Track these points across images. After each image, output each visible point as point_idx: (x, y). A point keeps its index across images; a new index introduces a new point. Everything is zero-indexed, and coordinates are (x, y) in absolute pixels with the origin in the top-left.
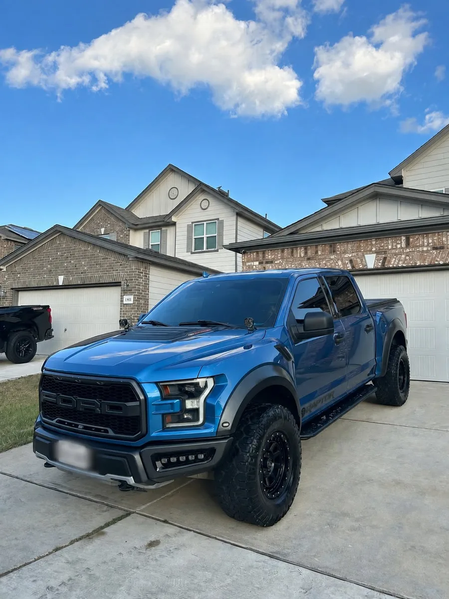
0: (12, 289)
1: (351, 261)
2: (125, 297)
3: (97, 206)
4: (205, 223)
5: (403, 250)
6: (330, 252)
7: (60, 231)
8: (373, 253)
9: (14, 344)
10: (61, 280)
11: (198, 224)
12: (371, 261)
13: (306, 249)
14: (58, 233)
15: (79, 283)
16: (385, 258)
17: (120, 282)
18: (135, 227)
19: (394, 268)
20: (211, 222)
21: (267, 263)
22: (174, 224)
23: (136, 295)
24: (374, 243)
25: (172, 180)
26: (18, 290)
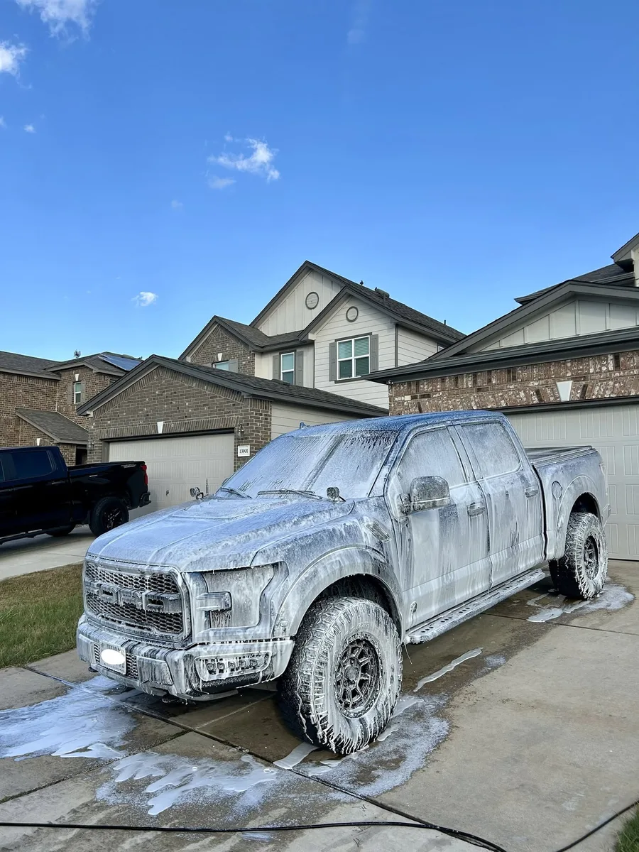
0: (101, 440)
1: (538, 392)
2: (240, 448)
3: (211, 323)
4: (353, 340)
5: (610, 375)
6: (509, 381)
7: (158, 364)
8: (568, 380)
9: (100, 513)
10: (160, 427)
11: (346, 341)
12: (565, 391)
13: (475, 376)
14: (154, 366)
15: (183, 430)
16: (585, 387)
17: (233, 428)
18: (262, 350)
19: (597, 400)
20: (361, 339)
21: (423, 396)
22: (312, 343)
23: (254, 445)
24: (569, 365)
25: (310, 284)
26: (109, 441)
